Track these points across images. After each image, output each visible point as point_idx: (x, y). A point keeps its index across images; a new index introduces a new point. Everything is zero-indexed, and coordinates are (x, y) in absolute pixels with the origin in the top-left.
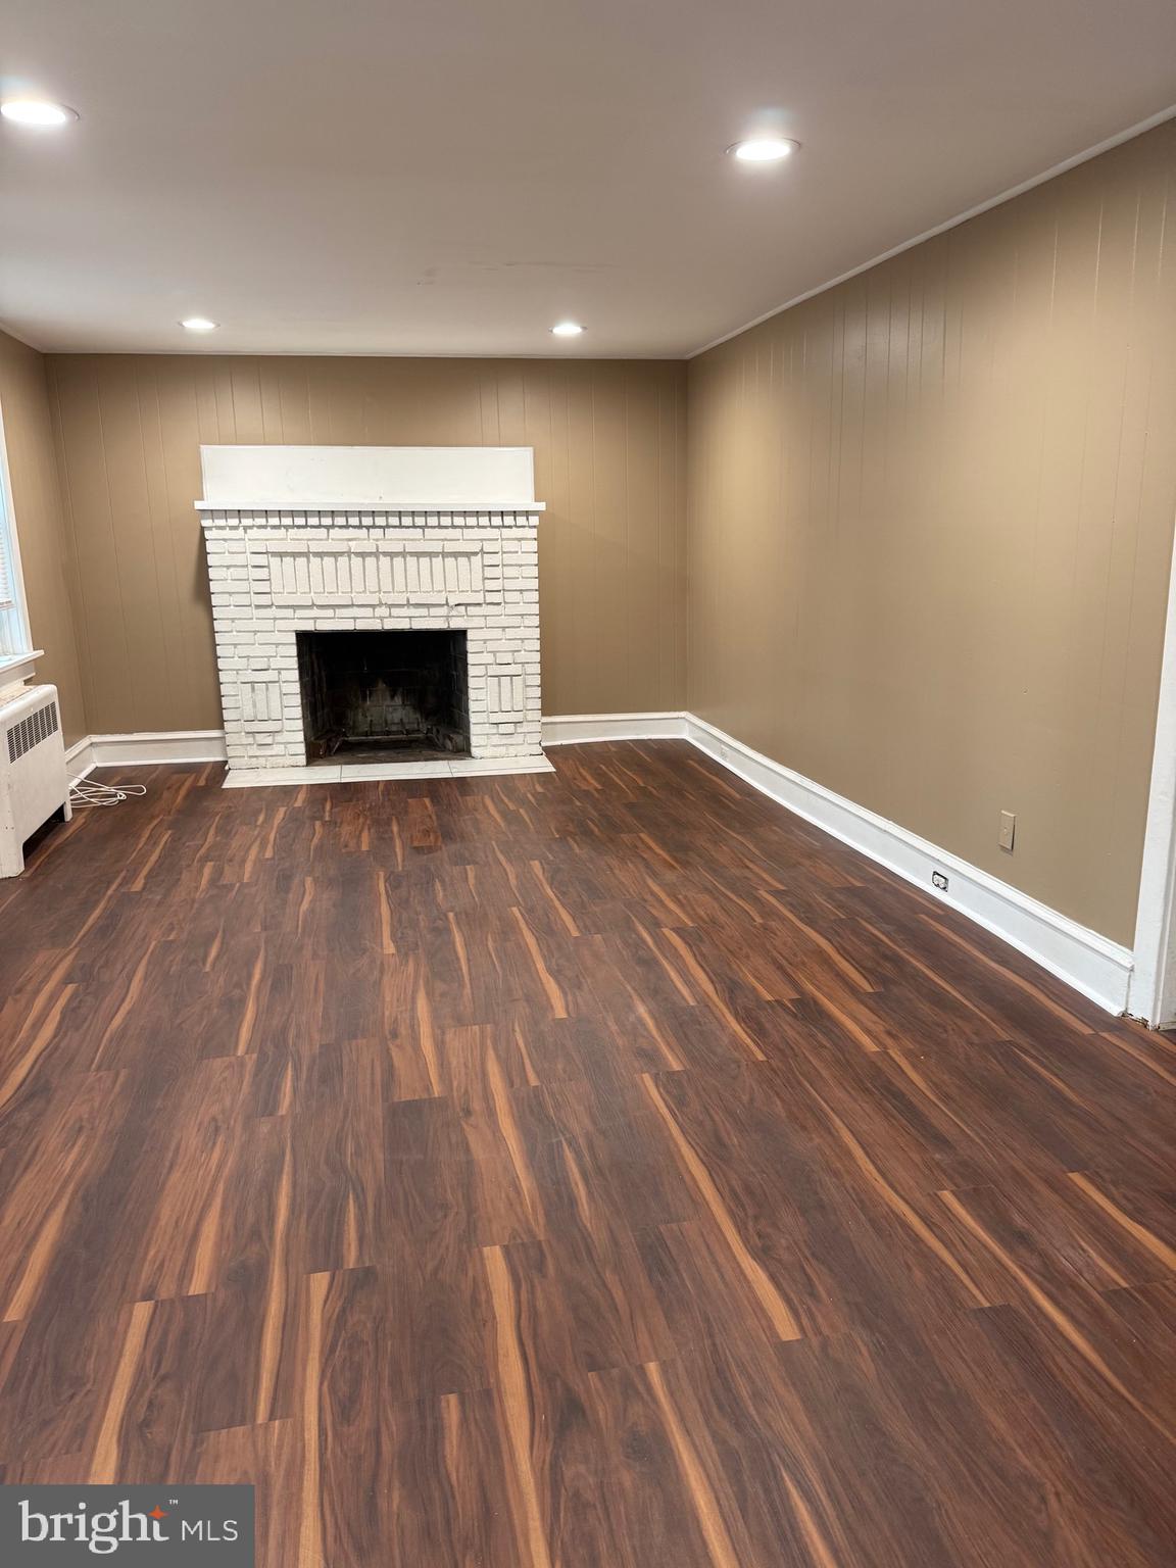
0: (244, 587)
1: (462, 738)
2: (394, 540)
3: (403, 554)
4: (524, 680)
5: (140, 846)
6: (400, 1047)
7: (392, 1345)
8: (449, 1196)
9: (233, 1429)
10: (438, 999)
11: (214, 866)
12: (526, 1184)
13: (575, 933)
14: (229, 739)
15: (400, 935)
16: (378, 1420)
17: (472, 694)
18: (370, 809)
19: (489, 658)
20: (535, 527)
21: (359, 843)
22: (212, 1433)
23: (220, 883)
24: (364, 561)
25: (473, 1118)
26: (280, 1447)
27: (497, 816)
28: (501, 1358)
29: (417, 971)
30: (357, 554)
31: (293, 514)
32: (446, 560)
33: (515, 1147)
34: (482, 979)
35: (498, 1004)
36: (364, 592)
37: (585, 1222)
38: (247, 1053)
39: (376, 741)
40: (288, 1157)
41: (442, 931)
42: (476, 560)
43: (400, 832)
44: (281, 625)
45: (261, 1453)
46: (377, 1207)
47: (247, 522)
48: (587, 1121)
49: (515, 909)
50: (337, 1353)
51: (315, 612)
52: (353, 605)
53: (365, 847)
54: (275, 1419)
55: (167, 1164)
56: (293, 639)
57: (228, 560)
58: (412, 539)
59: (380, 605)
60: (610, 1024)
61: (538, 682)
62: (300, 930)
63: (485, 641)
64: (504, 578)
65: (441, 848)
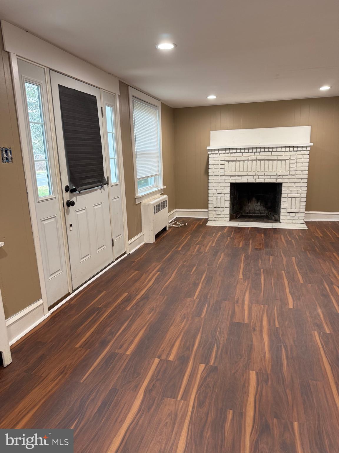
0: (217, 170)
1: (277, 216)
2: (262, 156)
3: (265, 160)
4: (300, 199)
5: (183, 239)
6: (238, 306)
7: (217, 391)
8: (243, 353)
9: (171, 399)
10: (252, 294)
11: (199, 246)
12: (267, 356)
13: (302, 282)
14: (210, 212)
15: (245, 273)
16: (209, 411)
17: (282, 203)
18: (245, 235)
19: (289, 192)
20: (309, 151)
21: (239, 245)
22: (166, 398)
23: (200, 251)
24: (252, 162)
25: (255, 332)
26: (182, 408)
27: (284, 241)
28: (248, 405)
29: (248, 285)
30: (250, 160)
31: (233, 149)
32: (278, 161)
33: (267, 344)
34: (267, 291)
35: (271, 300)
36: (251, 171)
37: (284, 372)
38: (196, 298)
39: (251, 215)
40: (201, 330)
41: (258, 275)
42: (288, 162)
43: (252, 243)
44: (226, 181)
45: (177, 408)
46: (222, 350)
47: (220, 152)
48: (292, 341)
49: (283, 272)
50: (202, 388)
51: (236, 177)
52: (247, 175)
53: (240, 246)
54: (182, 400)
55: (171, 323)
56: (229, 185)
57: (214, 163)
58: (268, 155)
59: (256, 175)
60: (307, 313)
61: (305, 200)
62: (217, 267)
63: (288, 187)
64: (297, 167)
65: (263, 249)
